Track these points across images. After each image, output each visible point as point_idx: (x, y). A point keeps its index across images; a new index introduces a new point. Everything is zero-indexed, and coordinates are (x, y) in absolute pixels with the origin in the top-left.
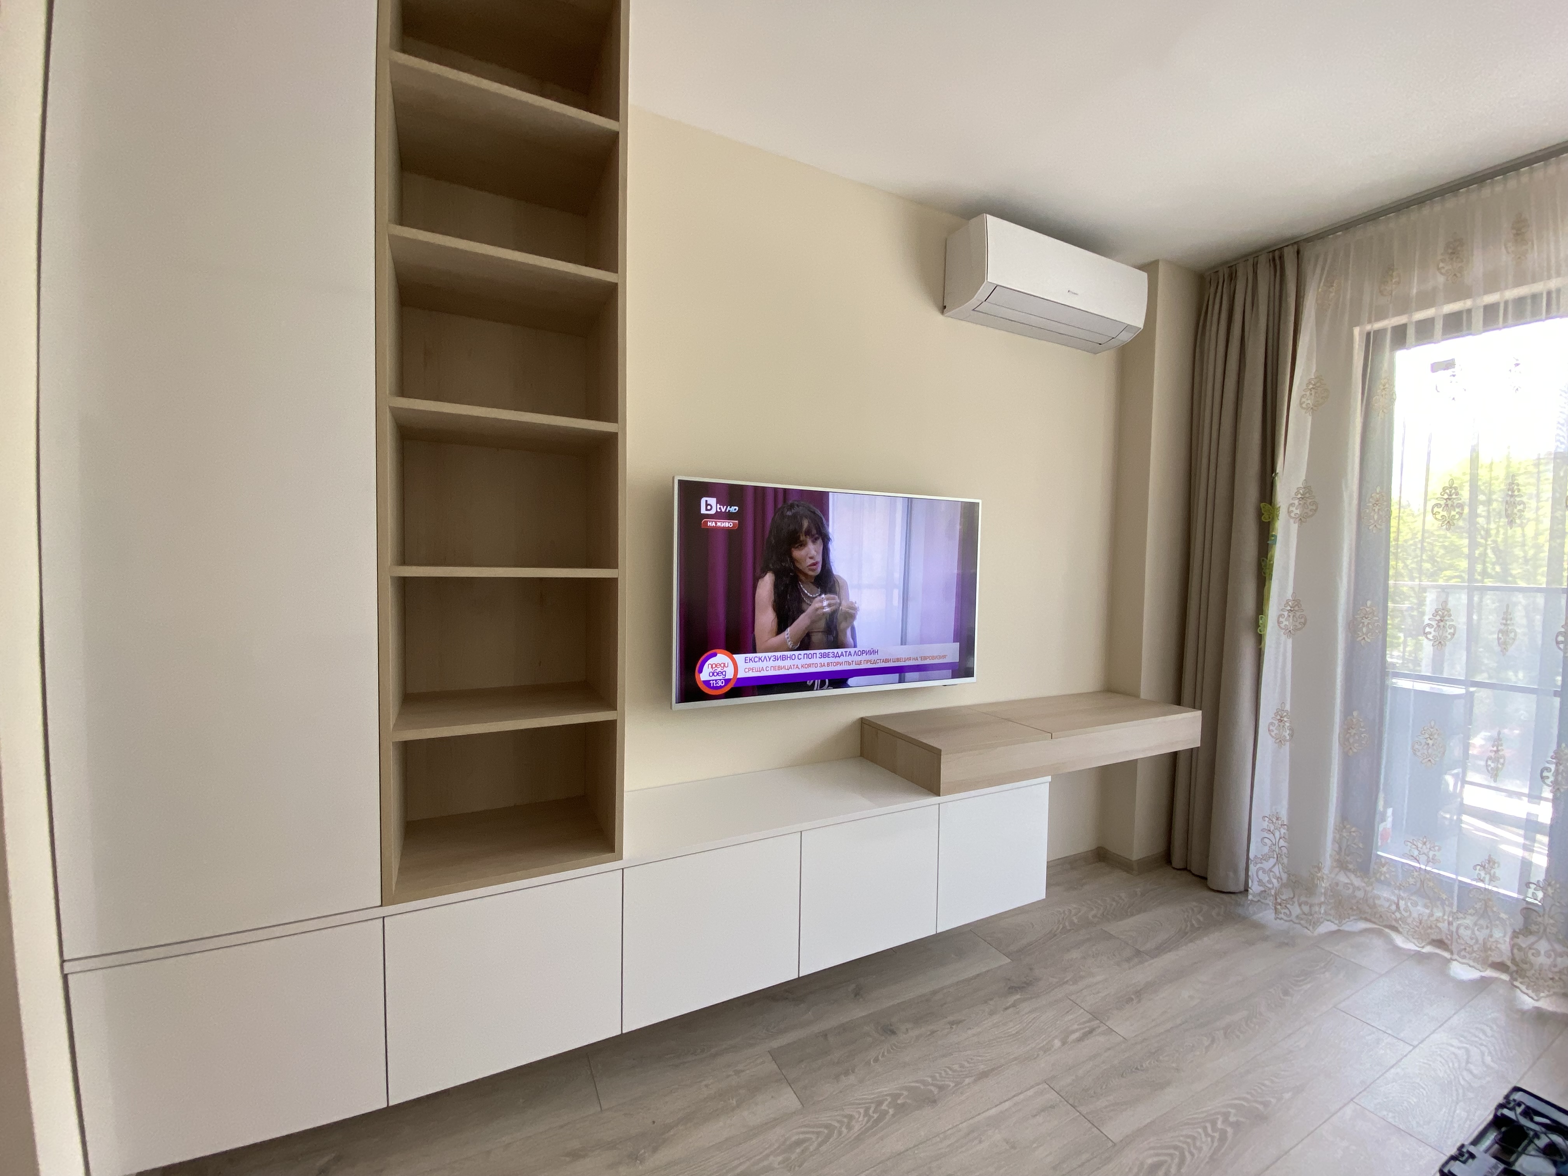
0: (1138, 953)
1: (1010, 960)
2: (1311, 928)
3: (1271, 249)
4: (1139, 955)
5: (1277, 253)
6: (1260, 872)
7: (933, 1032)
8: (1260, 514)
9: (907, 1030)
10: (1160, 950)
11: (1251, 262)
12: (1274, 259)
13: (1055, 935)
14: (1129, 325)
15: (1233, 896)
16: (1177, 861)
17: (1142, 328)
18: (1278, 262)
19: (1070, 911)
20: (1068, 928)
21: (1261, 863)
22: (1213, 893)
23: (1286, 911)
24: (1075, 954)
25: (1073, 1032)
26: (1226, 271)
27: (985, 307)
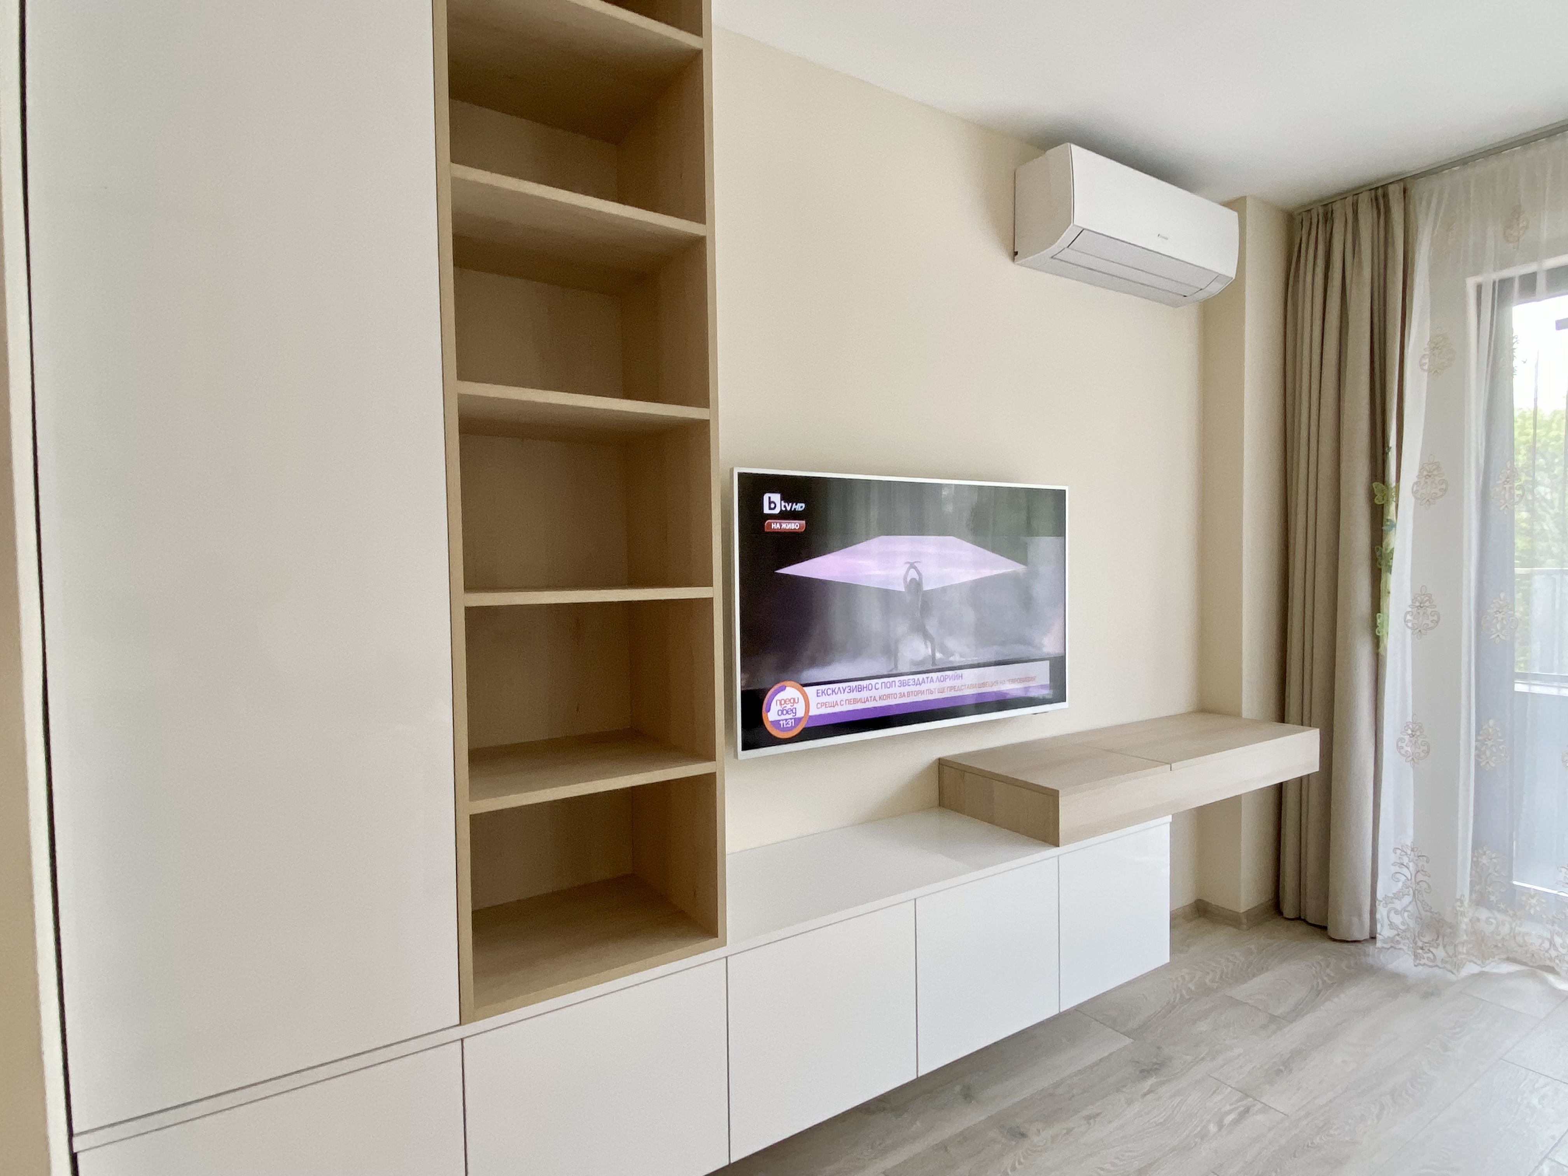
0: (1273, 1019)
1: (1131, 1040)
2: (1455, 971)
3: (1372, 187)
4: (1276, 1022)
5: (1380, 191)
6: (1392, 915)
7: (1069, 1131)
8: (1372, 495)
9: (1039, 1131)
10: (1296, 1013)
11: (1350, 200)
12: (1377, 199)
13: (1174, 1007)
14: (1220, 274)
15: (1359, 945)
16: (1289, 909)
17: (1234, 278)
18: (1381, 201)
19: (1183, 978)
20: (1187, 997)
21: (1393, 903)
22: (1338, 944)
23: (1430, 955)
24: (1203, 1026)
25: (1229, 1112)
26: (1321, 211)
27: (1069, 255)
